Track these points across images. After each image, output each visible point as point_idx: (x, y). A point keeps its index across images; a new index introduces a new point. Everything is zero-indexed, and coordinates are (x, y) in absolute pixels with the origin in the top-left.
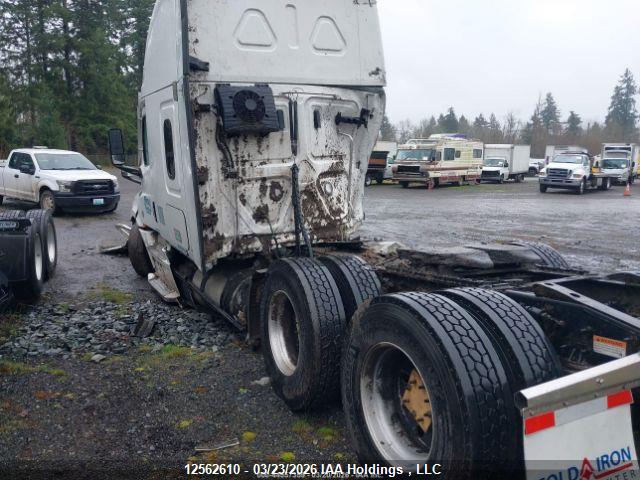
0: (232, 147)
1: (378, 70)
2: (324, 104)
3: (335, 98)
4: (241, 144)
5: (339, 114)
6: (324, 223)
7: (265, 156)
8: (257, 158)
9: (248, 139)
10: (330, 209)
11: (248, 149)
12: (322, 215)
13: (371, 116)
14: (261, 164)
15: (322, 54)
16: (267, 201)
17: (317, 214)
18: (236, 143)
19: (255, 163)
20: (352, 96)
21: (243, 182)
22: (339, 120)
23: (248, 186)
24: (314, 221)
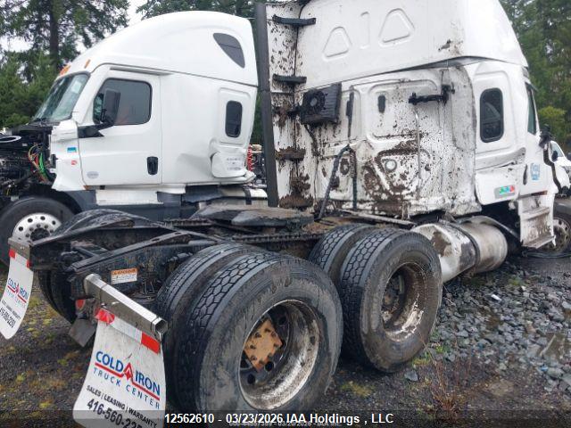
0: (317, 134)
1: (449, 42)
2: (391, 89)
3: (402, 82)
4: (323, 130)
5: (414, 95)
6: (384, 197)
7: (338, 139)
8: (333, 141)
9: (328, 127)
10: (391, 184)
11: (327, 134)
12: (382, 190)
13: (453, 91)
14: (335, 145)
15: (391, 44)
16: (338, 174)
17: (377, 188)
18: (320, 130)
19: (332, 144)
20: (425, 74)
21: (323, 159)
22: (415, 100)
23: (327, 162)
24: (375, 194)
